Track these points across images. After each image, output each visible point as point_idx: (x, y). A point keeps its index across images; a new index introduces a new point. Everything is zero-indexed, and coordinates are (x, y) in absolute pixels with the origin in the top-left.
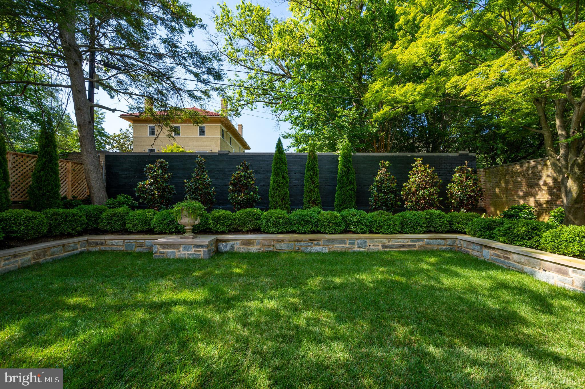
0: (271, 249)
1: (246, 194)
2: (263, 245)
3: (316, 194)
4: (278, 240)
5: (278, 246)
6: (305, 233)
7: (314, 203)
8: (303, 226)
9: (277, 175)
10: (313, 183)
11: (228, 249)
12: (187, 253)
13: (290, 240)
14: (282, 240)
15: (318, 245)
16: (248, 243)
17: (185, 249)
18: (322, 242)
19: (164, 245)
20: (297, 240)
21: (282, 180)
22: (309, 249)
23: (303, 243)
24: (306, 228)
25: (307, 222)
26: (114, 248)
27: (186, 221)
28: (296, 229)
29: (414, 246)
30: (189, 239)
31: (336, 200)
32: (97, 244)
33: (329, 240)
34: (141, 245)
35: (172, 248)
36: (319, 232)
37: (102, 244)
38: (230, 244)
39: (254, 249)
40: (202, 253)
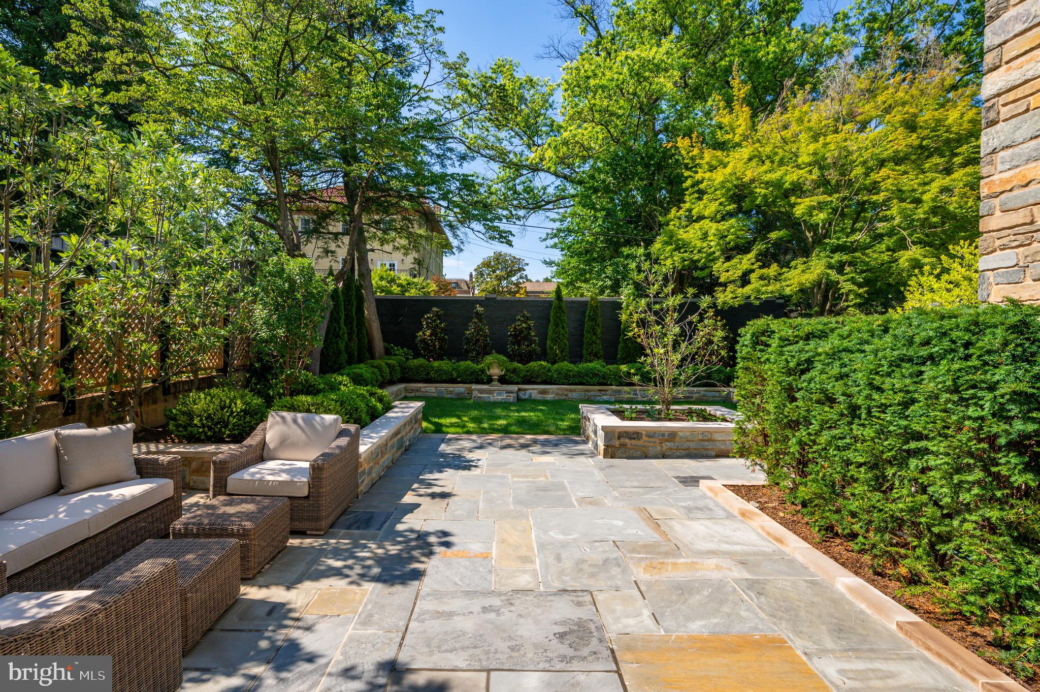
0: (565, 397)
1: (528, 346)
2: (557, 394)
3: (598, 347)
4: (571, 391)
5: (570, 395)
6: (594, 385)
7: (596, 356)
8: (591, 378)
9: (557, 325)
10: (595, 334)
11: (527, 397)
12: (500, 398)
13: (581, 390)
14: (574, 390)
15: (606, 395)
16: (544, 392)
17: (499, 394)
18: (609, 392)
19: (481, 391)
20: (587, 391)
21: (562, 331)
22: (598, 398)
23: (592, 393)
24: (595, 380)
25: (596, 375)
26: (428, 394)
27: (495, 372)
28: (584, 381)
29: (692, 397)
30: (496, 386)
31: (619, 353)
32: (413, 391)
33: (615, 391)
34: (451, 392)
35: (487, 393)
36: (606, 384)
37: (417, 391)
38: (528, 392)
39: (549, 397)
40: (512, 398)
